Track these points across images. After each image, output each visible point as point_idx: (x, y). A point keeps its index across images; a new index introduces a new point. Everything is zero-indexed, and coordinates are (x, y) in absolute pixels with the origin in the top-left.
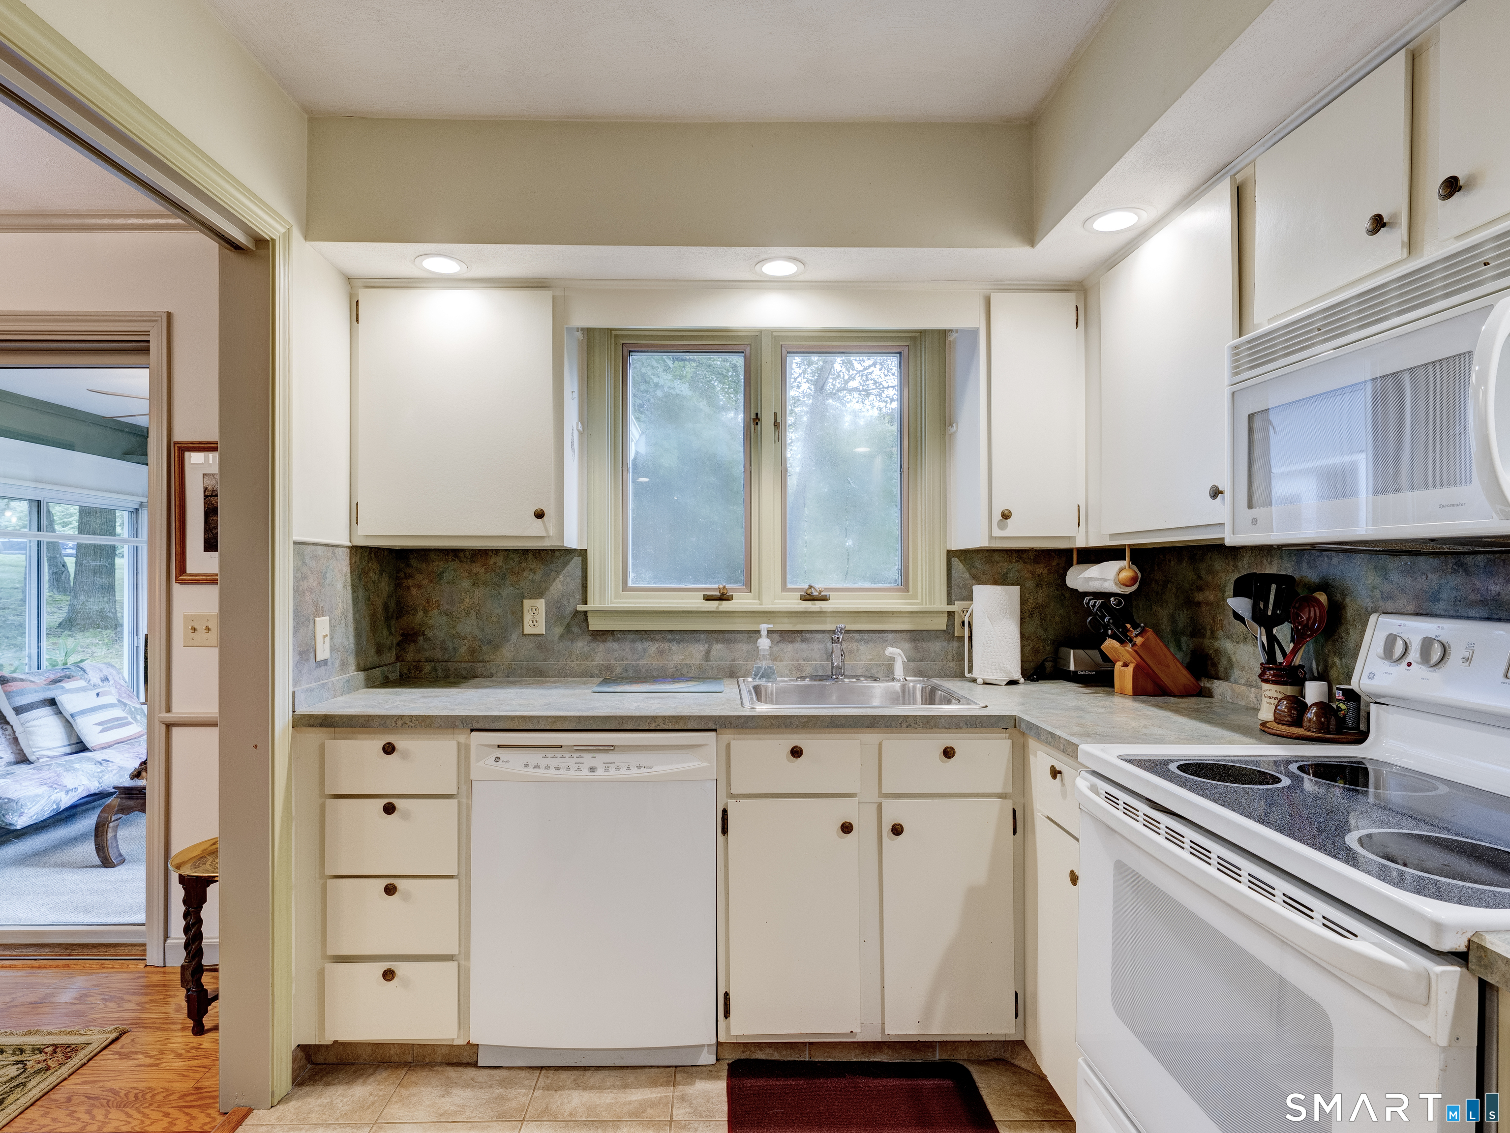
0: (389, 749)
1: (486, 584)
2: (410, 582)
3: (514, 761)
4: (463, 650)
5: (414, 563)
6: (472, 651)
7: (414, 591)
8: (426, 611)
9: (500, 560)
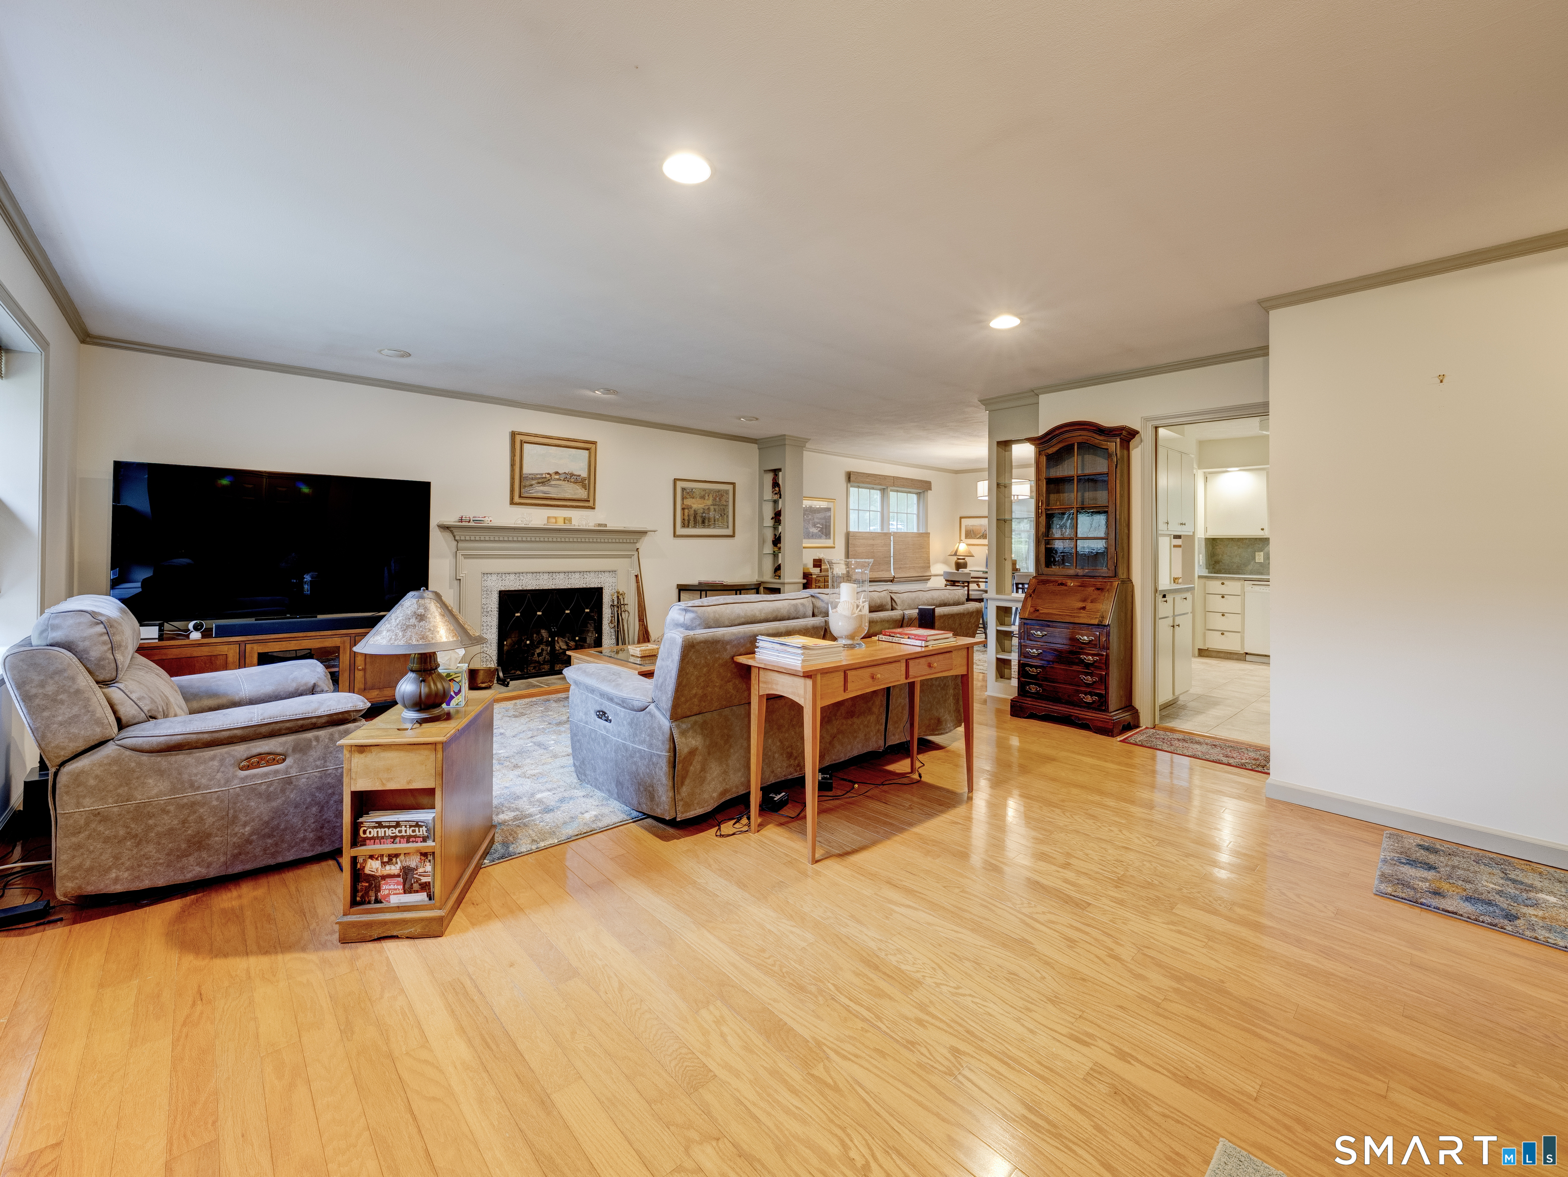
0: (1223, 584)
1: (1243, 548)
2: (1217, 547)
3: (1257, 588)
4: (1235, 566)
5: (1218, 542)
6: (1238, 567)
7: (1218, 550)
8: (1222, 555)
9: (1247, 541)
